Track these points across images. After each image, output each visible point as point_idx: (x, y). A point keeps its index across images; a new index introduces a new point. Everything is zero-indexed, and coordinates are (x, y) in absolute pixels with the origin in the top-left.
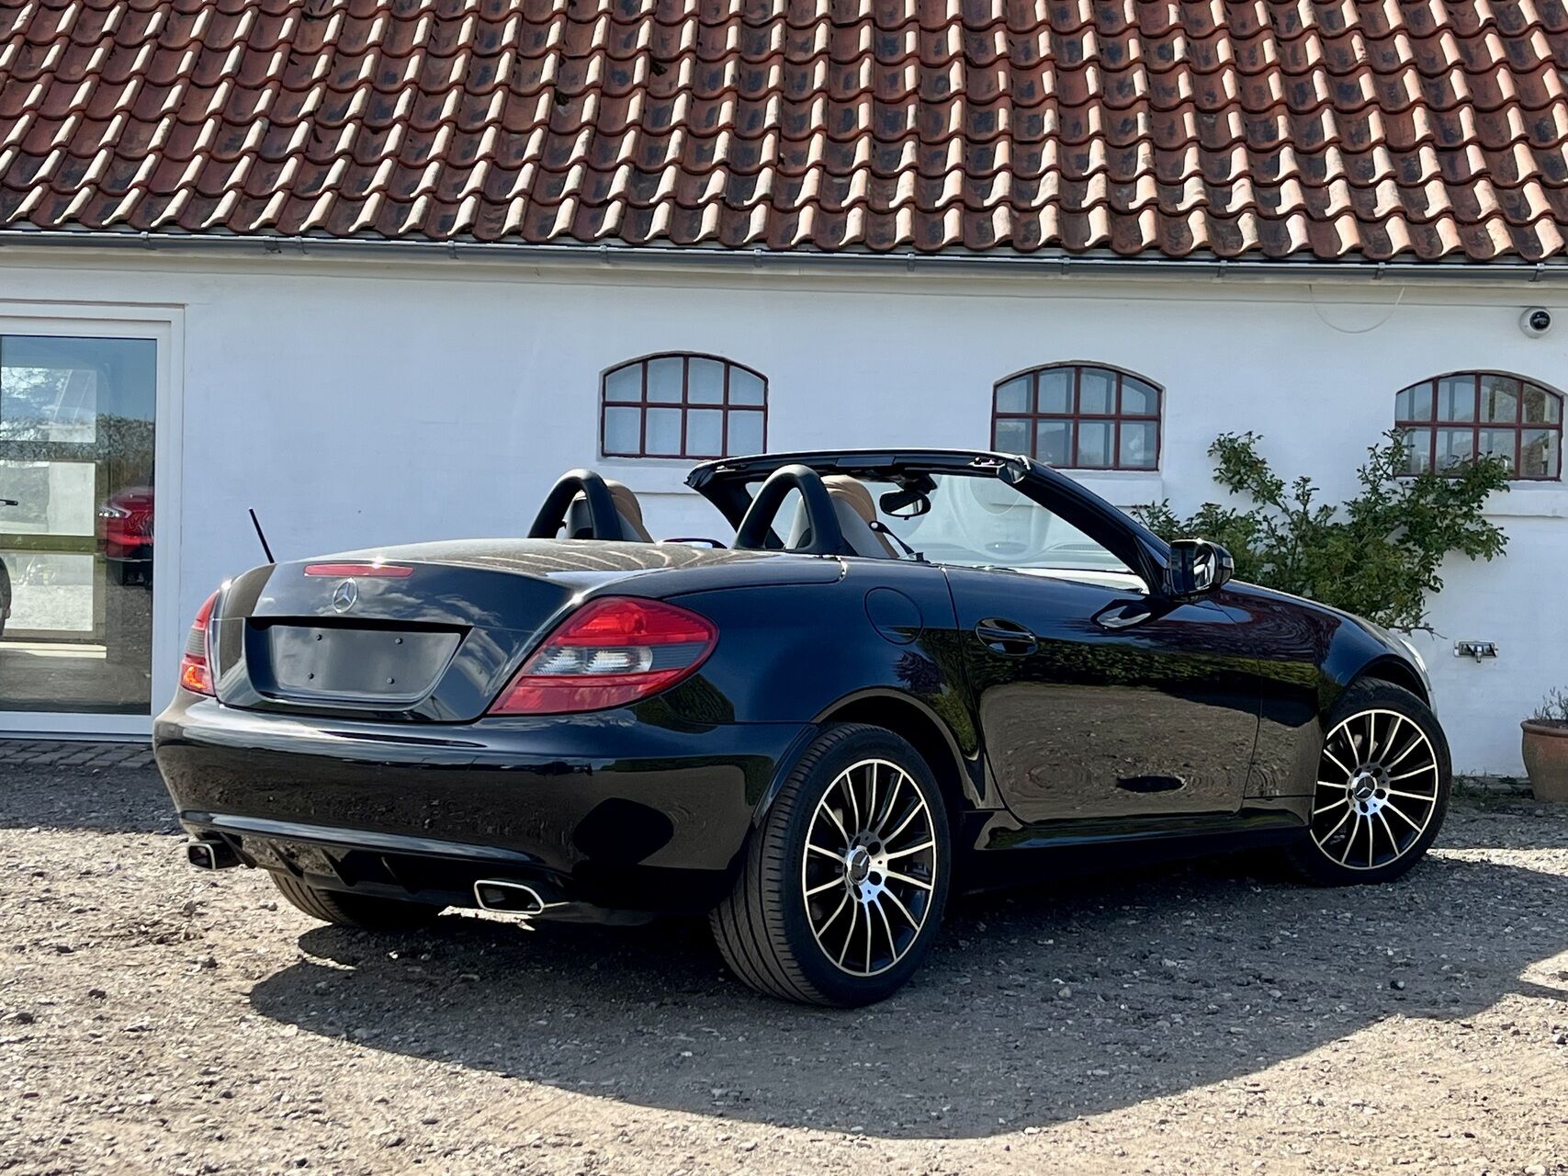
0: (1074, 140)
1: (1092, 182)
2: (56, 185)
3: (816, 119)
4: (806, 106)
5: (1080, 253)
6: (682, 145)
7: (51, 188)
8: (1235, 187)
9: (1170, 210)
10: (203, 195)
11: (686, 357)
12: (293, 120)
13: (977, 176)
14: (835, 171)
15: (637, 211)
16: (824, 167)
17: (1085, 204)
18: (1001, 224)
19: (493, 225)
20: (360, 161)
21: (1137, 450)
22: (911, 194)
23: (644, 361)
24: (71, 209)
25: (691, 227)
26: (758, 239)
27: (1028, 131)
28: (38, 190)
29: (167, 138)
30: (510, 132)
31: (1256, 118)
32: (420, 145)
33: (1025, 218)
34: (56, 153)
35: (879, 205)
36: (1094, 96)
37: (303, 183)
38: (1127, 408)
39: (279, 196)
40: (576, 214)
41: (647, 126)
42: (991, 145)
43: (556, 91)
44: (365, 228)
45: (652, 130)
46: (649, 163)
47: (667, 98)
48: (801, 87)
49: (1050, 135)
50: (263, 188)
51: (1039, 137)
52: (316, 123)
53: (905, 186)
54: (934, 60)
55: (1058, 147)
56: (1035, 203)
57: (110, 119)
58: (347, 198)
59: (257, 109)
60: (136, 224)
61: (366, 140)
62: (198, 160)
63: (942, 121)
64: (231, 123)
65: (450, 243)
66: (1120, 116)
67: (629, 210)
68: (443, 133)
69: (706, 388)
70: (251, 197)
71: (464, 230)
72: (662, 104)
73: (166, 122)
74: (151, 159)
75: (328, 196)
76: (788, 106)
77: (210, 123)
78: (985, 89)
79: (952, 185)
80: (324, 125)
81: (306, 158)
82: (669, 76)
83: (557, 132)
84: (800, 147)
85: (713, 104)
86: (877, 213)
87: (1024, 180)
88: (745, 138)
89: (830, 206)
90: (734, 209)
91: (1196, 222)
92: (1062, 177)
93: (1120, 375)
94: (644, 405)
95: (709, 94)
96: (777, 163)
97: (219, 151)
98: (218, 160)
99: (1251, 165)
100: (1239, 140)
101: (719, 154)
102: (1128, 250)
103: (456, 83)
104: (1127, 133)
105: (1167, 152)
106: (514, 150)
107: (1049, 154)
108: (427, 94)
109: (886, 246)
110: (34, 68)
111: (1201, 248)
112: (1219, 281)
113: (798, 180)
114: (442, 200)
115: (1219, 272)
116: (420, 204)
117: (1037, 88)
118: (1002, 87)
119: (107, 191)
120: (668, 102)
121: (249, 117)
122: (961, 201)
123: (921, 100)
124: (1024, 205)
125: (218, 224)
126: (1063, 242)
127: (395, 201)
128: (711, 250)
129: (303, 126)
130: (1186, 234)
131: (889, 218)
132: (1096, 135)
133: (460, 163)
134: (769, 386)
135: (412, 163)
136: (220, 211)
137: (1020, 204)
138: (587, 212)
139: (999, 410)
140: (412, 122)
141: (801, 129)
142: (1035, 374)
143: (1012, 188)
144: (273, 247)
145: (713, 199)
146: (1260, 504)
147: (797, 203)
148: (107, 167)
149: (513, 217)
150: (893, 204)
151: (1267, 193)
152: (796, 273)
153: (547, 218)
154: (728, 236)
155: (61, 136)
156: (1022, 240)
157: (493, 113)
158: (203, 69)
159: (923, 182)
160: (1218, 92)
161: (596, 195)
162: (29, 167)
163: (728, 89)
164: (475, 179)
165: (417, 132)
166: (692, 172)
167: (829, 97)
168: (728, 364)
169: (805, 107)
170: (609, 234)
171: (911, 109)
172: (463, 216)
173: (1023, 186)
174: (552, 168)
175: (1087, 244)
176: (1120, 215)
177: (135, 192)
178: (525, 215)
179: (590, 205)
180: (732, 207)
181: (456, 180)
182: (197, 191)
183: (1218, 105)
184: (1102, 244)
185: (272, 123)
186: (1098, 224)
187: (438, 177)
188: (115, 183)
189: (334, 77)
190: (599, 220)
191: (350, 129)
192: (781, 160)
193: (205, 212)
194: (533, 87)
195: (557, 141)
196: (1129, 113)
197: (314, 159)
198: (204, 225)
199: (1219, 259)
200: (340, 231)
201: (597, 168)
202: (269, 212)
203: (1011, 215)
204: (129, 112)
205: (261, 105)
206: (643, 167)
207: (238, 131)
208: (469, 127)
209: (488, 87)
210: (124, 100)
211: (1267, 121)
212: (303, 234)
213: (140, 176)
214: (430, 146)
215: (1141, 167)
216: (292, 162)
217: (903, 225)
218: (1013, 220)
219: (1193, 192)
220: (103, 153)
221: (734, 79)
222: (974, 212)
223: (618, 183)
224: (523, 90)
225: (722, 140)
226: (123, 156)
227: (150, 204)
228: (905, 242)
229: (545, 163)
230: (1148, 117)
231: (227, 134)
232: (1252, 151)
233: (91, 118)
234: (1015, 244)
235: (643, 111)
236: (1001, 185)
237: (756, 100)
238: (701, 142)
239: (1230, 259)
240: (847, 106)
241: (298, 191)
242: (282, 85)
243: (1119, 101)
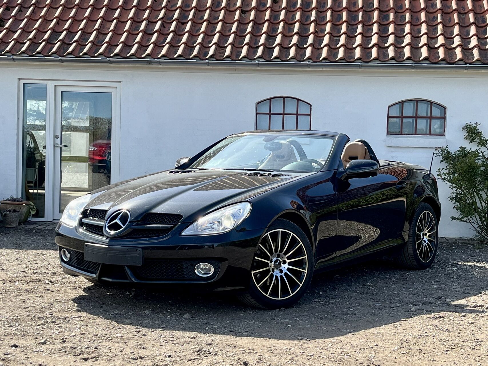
0: (416, 24)
1: (422, 38)
2: (80, 42)
3: (328, 18)
4: (325, 13)
5: (418, 62)
6: (284, 27)
7: (79, 44)
8: (471, 39)
9: (449, 47)
10: (127, 46)
11: (284, 98)
12: (156, 20)
13: (383, 36)
14: (334, 36)
15: (268, 49)
16: (331, 34)
17: (420, 45)
18: (391, 52)
19: (221, 55)
20: (179, 34)
21: (437, 128)
22: (360, 42)
23: (270, 99)
24: (85, 50)
25: (286, 54)
26: (309, 58)
27: (401, 21)
28: (74, 44)
29: (115, 27)
30: (227, 23)
31: (479, 16)
32: (197, 28)
33: (399, 50)
34: (80, 32)
35: (350, 47)
36: (423, 9)
37: (159, 41)
38: (434, 114)
39: (152, 46)
40: (248, 51)
41: (272, 21)
42: (388, 26)
43: (242, 10)
44: (179, 56)
45: (273, 22)
46: (272, 33)
47: (278, 11)
48: (323, 7)
49: (408, 22)
50: (146, 43)
51: (404, 23)
52: (163, 21)
53: (358, 40)
55: (411, 26)
56: (403, 45)
57: (97, 20)
58: (174, 46)
59: (144, 18)
60: (106, 55)
61: (179, 27)
62: (125, 34)
63: (371, 18)
64: (136, 22)
65: (207, 61)
66: (431, 16)
67: (266, 49)
68: (205, 24)
69: (291, 108)
70: (142, 46)
71: (212, 56)
72: (277, 13)
73: (115, 21)
74: (110, 34)
75: (167, 45)
76: (319, 13)
77: (129, 22)
78: (386, 7)
79: (374, 40)
80: (166, 22)
81: (160, 33)
82: (279, 4)
83: (242, 23)
84: (323, 27)
85: (294, 13)
86: (349, 49)
87: (399, 37)
88: (304, 23)
89: (333, 47)
90: (301, 48)
91: (458, 51)
92: (412, 36)
93: (431, 103)
94: (270, 114)
95: (292, 10)
96: (315, 33)
97: (132, 31)
98: (132, 34)
99: (477, 32)
100: (473, 23)
101: (296, 30)
102: (435, 61)
103: (209, 8)
104: (434, 21)
105: (448, 27)
106: (228, 29)
107: (407, 28)
108: (199, 11)
109: (352, 60)
110: (72, 4)
111: (460, 60)
112: (466, 71)
113: (322, 38)
114: (205, 47)
115: (466, 68)
116: (197, 48)
117: (403, 6)
118: (392, 6)
119: (96, 44)
120: (279, 13)
121: (142, 20)
122: (378, 45)
123: (364, 11)
124: (399, 46)
125: (132, 55)
126: (412, 58)
127: (189, 47)
128: (293, 62)
129: (159, 23)
130: (454, 55)
131: (353, 51)
132: (424, 22)
133: (210, 34)
134: (312, 107)
135: (195, 34)
136: (133, 51)
137: (398, 46)
138: (252, 50)
139: (390, 115)
140: (195, 20)
141: (323, 21)
142: (402, 103)
143: (395, 40)
144: (149, 63)
145: (294, 45)
146: (480, 147)
147: (322, 46)
148: (97, 36)
149: (228, 52)
150: (354, 46)
151: (483, 41)
152: (321, 69)
153: (239, 52)
154: (299, 57)
155: (81, 26)
156: (398, 58)
157: (221, 17)
158: (127, 4)
159: (364, 38)
160: (466, 7)
161: (255, 44)
162: (71, 37)
163: (299, 8)
164: (215, 39)
165: (196, 24)
166: (287, 36)
167: (333, 10)
168: (298, 100)
169: (324, 14)
170: (259, 57)
171: (361, 14)
172: (211, 52)
173: (399, 39)
174: (240, 35)
175: (421, 59)
176: (432, 49)
177: (105, 45)
178: (232, 51)
179: (253, 47)
180: (300, 47)
181: (209, 40)
182: (125, 44)
183: (466, 11)
184: (426, 59)
185: (149, 22)
186: (424, 52)
187: (203, 39)
188: (99, 42)
189: (169, 6)
190: (255, 52)
191: (174, 23)
192: (316, 32)
193: (128, 51)
194: (235, 8)
195: (242, 26)
196: (435, 15)
197: (163, 33)
198: (128, 55)
199: (466, 64)
200: (171, 57)
201: (255, 35)
202: (149, 51)
203: (395, 49)
204: (103, 18)
205: (146, 16)
206: (271, 35)
207: (138, 24)
208: (213, 22)
209: (220, 9)
210: (101, 14)
211: (483, 16)
212: (160, 58)
213: (107, 39)
214: (200, 29)
215: (439, 32)
216: (156, 35)
217: (358, 53)
218: (395, 51)
219: (457, 41)
220: (95, 32)
221: (301, 5)
222: (382, 48)
223: (262, 40)
224: (231, 9)
225: (297, 25)
226: (101, 33)
227: (110, 49)
228: (359, 59)
229: (238, 33)
230: (442, 16)
231: (135, 25)
232: (477, 27)
233: (91, 20)
234: (396, 59)
235: (271, 16)
236: (391, 39)
237: (308, 12)
238: (289, 26)
239: (470, 64)
240: (339, 13)
241: (158, 44)
242: (152, 9)
243: (432, 10)
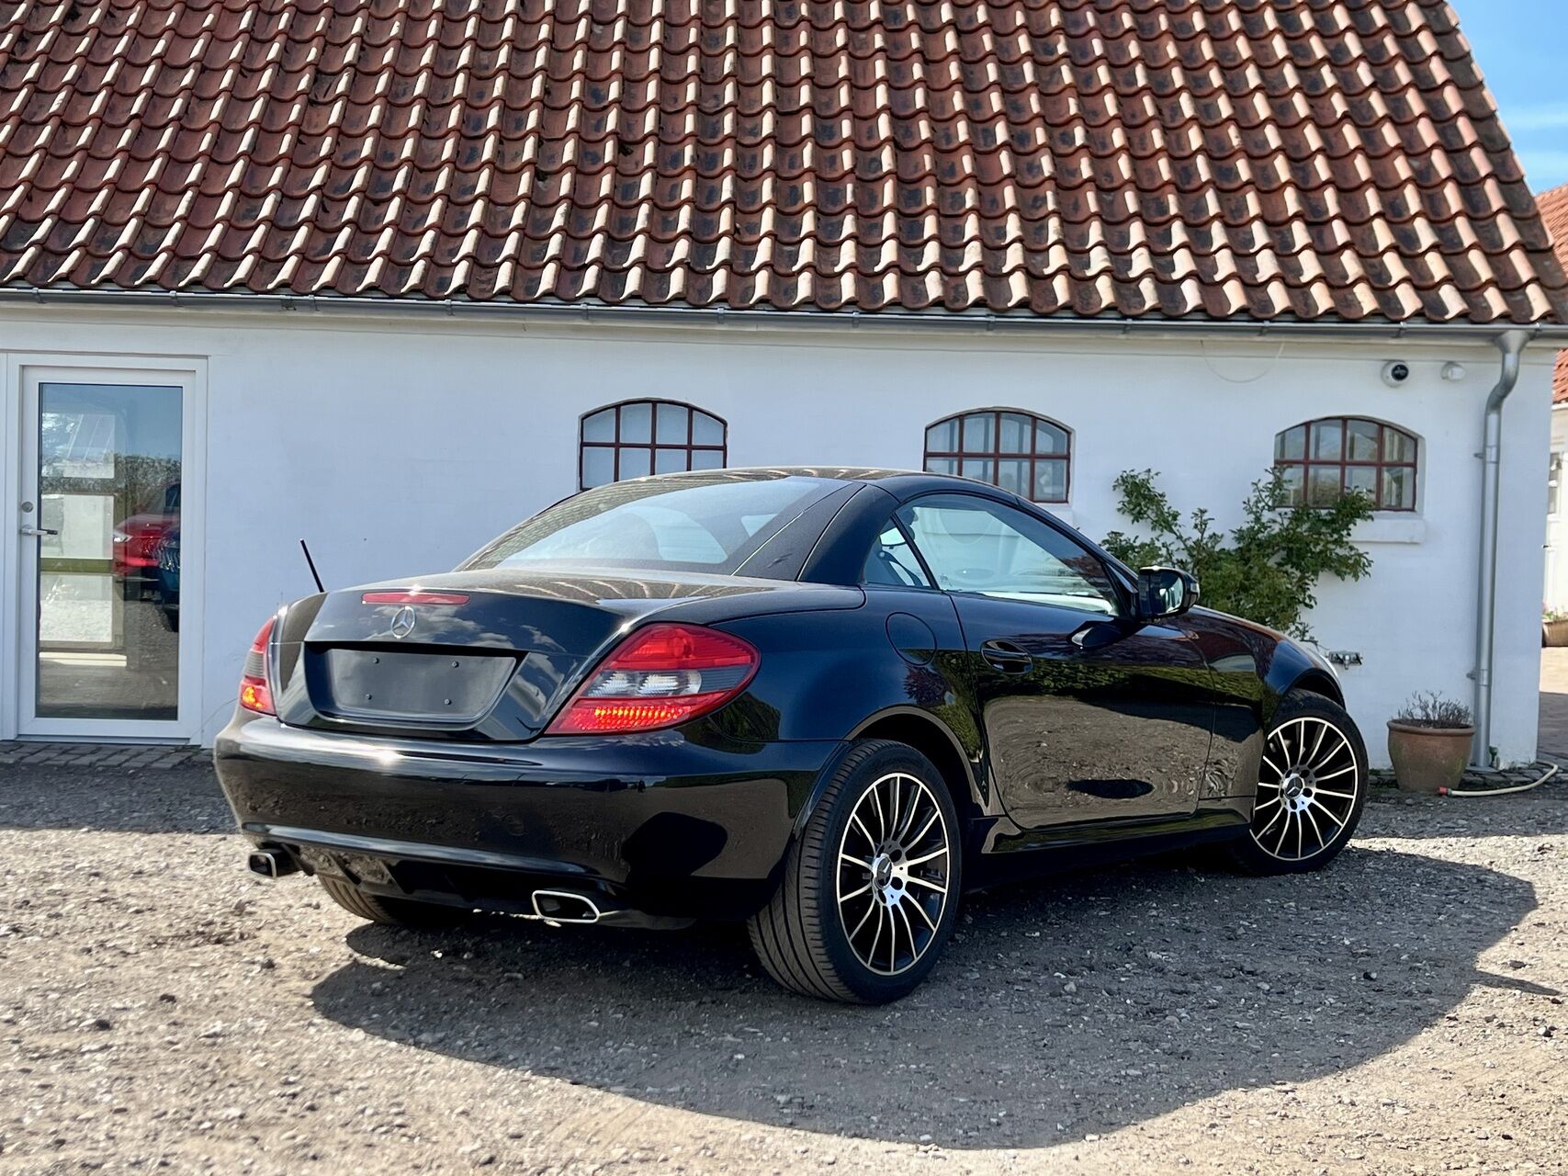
0: (992, 214)
1: (1010, 251)
2: (91, 249)
3: (766, 194)
4: (757, 183)
5: (1002, 312)
6: (649, 217)
7: (88, 253)
8: (1134, 255)
9: (1079, 275)
10: (224, 258)
11: (654, 403)
12: (304, 192)
13: (910, 244)
14: (785, 240)
15: (612, 274)
16: (776, 236)
17: (1005, 270)
18: (933, 285)
19: (484, 286)
20: (364, 229)
21: (1047, 484)
22: (853, 260)
23: (617, 407)
24: (107, 270)
25: (661, 288)
26: (720, 299)
27: (952, 206)
28: (76, 254)
29: (191, 208)
30: (497, 204)
31: (1148, 196)
32: (417, 215)
33: (953, 282)
34: (91, 221)
35: (825, 270)
36: (1009, 176)
37: (313, 249)
38: (1040, 449)
39: (293, 261)
40: (558, 276)
41: (618, 199)
42: (920, 218)
43: (536, 169)
44: (371, 288)
45: (622, 204)
46: (620, 232)
47: (634, 175)
48: (752, 167)
49: (972, 210)
50: (278, 252)
51: (961, 212)
52: (323, 195)
53: (848, 253)
54: (867, 144)
55: (979, 220)
56: (962, 269)
57: (140, 191)
58: (354, 261)
59: (271, 184)
60: (164, 283)
61: (368, 211)
62: (219, 228)
63: (875, 198)
64: (248, 195)
65: (447, 302)
66: (1030, 194)
67: (605, 273)
68: (438, 205)
69: (672, 430)
70: (268, 261)
71: (459, 290)
72: (630, 181)
73: (189, 194)
74: (177, 227)
75: (336, 260)
76: (741, 182)
77: (229, 196)
78: (912, 169)
79: (889, 253)
80: (331, 197)
81: (316, 227)
82: (636, 156)
83: (539, 205)
84: (753, 219)
85: (674, 181)
86: (825, 277)
87: (951, 248)
88: (704, 209)
89: (782, 271)
90: (697, 273)
91: (1103, 285)
92: (984, 246)
93: (1034, 419)
94: (617, 445)
95: (671, 172)
96: (734, 233)
97: (237, 220)
98: (237, 227)
99: (1148, 237)
100: (1136, 215)
101: (683, 224)
102: (1045, 310)
103: (447, 161)
104: (1038, 208)
105: (1073, 224)
106: (500, 220)
107: (971, 226)
108: (421, 170)
109: (833, 305)
110: (69, 146)
111: (1108, 308)
112: (1123, 337)
113: (752, 248)
114: (438, 264)
115: (1125, 329)
116: (419, 268)
117: (958, 169)
118: (928, 167)
119: (138, 255)
120: (636, 179)
121: (263, 190)
122: (898, 266)
123: (858, 178)
124: (952, 270)
125: (239, 284)
126: (989, 302)
127: (397, 264)
128: (680, 308)
129: (312, 199)
130: (1095, 296)
131: (835, 281)
132: (1012, 210)
133: (452, 231)
134: (728, 429)
135: (411, 231)
136: (241, 272)
137: (949, 269)
138: (568, 276)
139: (929, 450)
140: (409, 195)
141: (753, 202)
142: (961, 417)
143: (942, 255)
144: (287, 305)
145: (680, 263)
146: (1158, 532)
147: (754, 267)
148: (138, 234)
149: (503, 277)
150: (838, 269)
151: (1162, 261)
152: (754, 329)
153: (532, 280)
154: (693, 297)
155: (95, 206)
156: (952, 301)
157: (481, 188)
158: (221, 148)
159: (863, 249)
160: (1114, 173)
161: (575, 260)
162: (67, 235)
163: (689, 168)
164: (468, 245)
165: (414, 204)
166: (659, 239)
167: (777, 176)
168: (691, 409)
169: (755, 185)
170: (588, 295)
171: (850, 187)
172: (458, 277)
173: (950, 253)
174: (533, 235)
175: (1010, 304)
176: (1037, 279)
177: (163, 256)
178: (513, 278)
179: (570, 268)
180: (697, 271)
181: (451, 246)
182: (219, 255)
183: (1116, 184)
184: (1023, 304)
185: (283, 195)
186: (1018, 287)
187: (435, 243)
188: (145, 248)
189: (338, 155)
190: (579, 281)
191: (354, 201)
192: (737, 230)
193: (226, 274)
194: (517, 165)
195: (538, 214)
196: (1039, 191)
197: (322, 228)
198: (226, 285)
199: (1125, 317)
200: (348, 290)
201: (575, 235)
202: (285, 273)
203: (942, 279)
204: (156, 185)
205: (274, 180)
206: (616, 235)
207: (254, 202)
208: (460, 200)
209: (477, 165)
210: (151, 175)
211: (1158, 198)
212: (315, 293)
213: (168, 241)
214: (426, 217)
215: (1052, 237)
216: (303, 231)
217: (848, 287)
218: (944, 284)
219: (1098, 259)
220: (134, 222)
221: (693, 159)
222: (909, 276)
223: (595, 248)
224: (507, 168)
225: (685, 213)
226: (151, 223)
227: (177, 267)
228: (850, 303)
229: (528, 231)
230: (1056, 194)
231: (244, 206)
232: (1147, 224)
233: (122, 190)
234: (947, 304)
235: (614, 187)
236: (931, 253)
237: (713, 178)
238: (664, 214)
239: (1135, 318)
240: (793, 183)
241: (310, 255)
242: (292, 163)
243: (1030, 181)
